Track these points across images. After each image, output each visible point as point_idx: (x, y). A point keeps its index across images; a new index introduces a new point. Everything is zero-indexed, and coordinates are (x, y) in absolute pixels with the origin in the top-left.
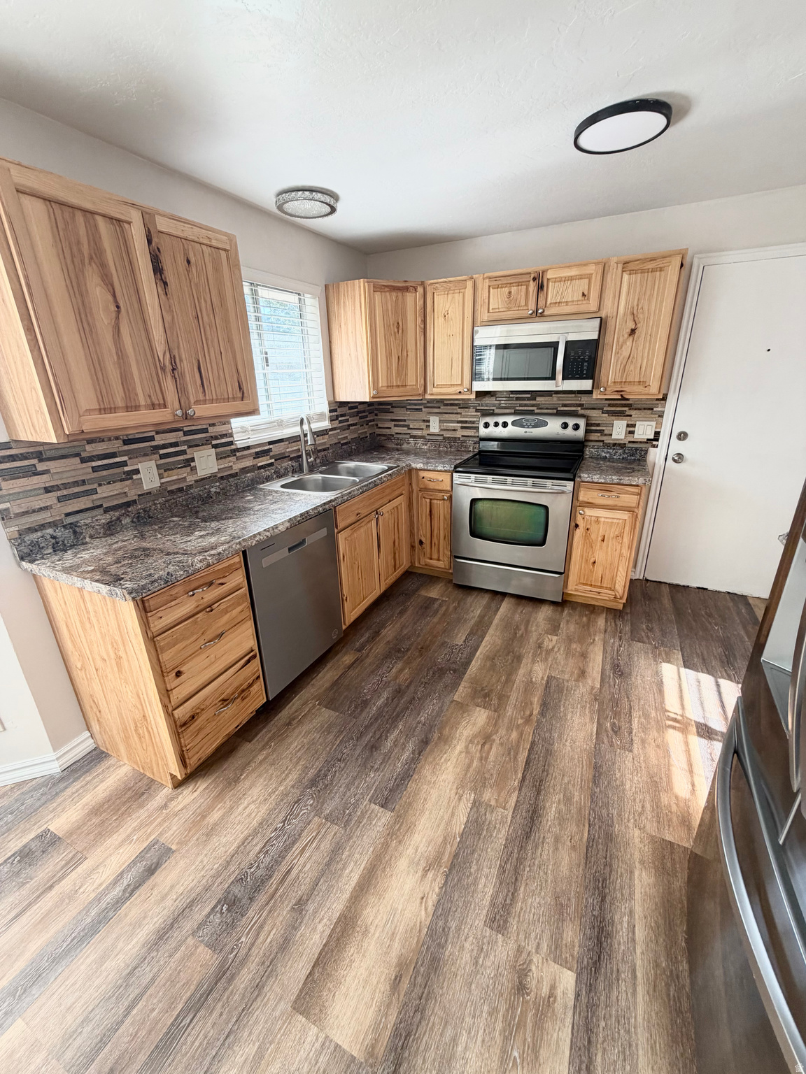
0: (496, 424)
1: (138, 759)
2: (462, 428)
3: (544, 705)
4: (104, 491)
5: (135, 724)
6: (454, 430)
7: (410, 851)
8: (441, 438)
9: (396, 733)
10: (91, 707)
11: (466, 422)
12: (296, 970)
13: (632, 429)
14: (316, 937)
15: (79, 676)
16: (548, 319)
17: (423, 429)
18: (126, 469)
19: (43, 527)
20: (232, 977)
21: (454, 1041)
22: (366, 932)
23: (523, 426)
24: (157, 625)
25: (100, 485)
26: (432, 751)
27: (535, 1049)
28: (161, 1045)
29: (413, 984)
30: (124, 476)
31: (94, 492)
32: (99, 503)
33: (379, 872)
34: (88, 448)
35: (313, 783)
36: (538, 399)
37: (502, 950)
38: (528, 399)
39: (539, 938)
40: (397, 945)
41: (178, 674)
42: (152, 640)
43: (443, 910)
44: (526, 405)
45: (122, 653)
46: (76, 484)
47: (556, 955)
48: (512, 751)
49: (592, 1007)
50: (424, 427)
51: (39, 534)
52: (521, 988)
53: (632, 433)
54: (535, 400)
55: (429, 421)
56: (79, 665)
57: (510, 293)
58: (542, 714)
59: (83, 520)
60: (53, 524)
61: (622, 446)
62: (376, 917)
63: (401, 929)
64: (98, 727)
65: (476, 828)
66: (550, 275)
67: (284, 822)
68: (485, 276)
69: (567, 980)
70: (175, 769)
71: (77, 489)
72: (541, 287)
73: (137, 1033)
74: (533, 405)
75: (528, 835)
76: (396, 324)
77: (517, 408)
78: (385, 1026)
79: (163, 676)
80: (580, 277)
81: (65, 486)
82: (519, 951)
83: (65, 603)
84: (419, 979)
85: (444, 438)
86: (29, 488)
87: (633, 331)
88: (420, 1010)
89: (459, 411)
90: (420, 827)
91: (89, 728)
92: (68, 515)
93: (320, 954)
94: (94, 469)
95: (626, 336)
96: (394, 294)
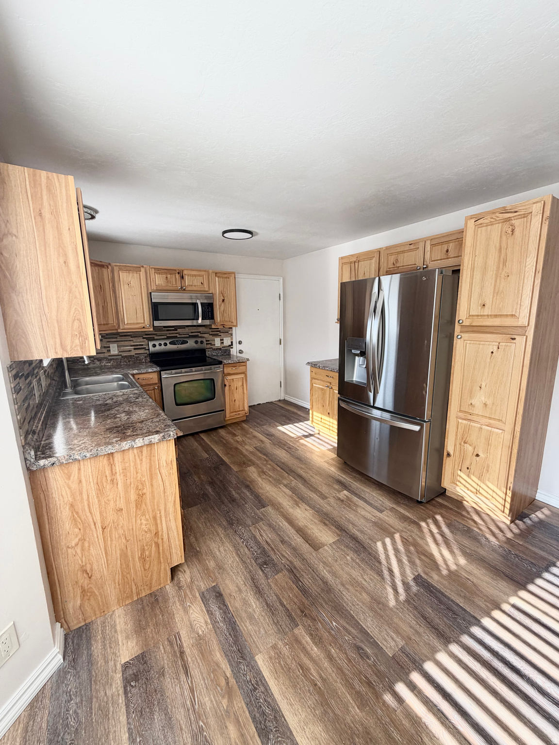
0: (160, 345)
2: (135, 349)
3: (264, 454)
6: (129, 351)
7: (288, 507)
8: (120, 357)
9: (234, 492)
11: (137, 345)
12: (305, 548)
13: (222, 341)
14: (298, 540)
16: (187, 292)
17: (104, 353)
20: (295, 568)
21: (346, 518)
22: (306, 526)
23: (176, 344)
26: (254, 487)
27: (355, 504)
28: (304, 593)
29: (328, 521)
33: (289, 517)
35: (231, 524)
36: (178, 330)
37: (332, 500)
38: (173, 330)
39: (333, 492)
40: (316, 521)
43: (313, 507)
44: (172, 334)
45: (146, 489)
47: (339, 492)
48: (274, 469)
49: (353, 492)
50: (106, 351)
52: (342, 501)
53: (223, 343)
54: (177, 330)
55: (109, 347)
57: (167, 277)
58: (267, 456)
61: (220, 349)
62: (303, 522)
63: (311, 518)
65: (293, 490)
66: (185, 272)
67: (241, 538)
68: (151, 267)
69: (345, 492)
70: (180, 558)
72: (182, 277)
73: (294, 602)
74: (176, 333)
75: (305, 481)
76: (99, 286)
77: (168, 335)
78: (335, 530)
80: (199, 276)
82: (334, 497)
84: (328, 519)
85: (122, 357)
87: (223, 300)
88: (335, 521)
89: (131, 339)
90: (281, 501)
93: (305, 540)
95: (221, 302)
96: (96, 268)
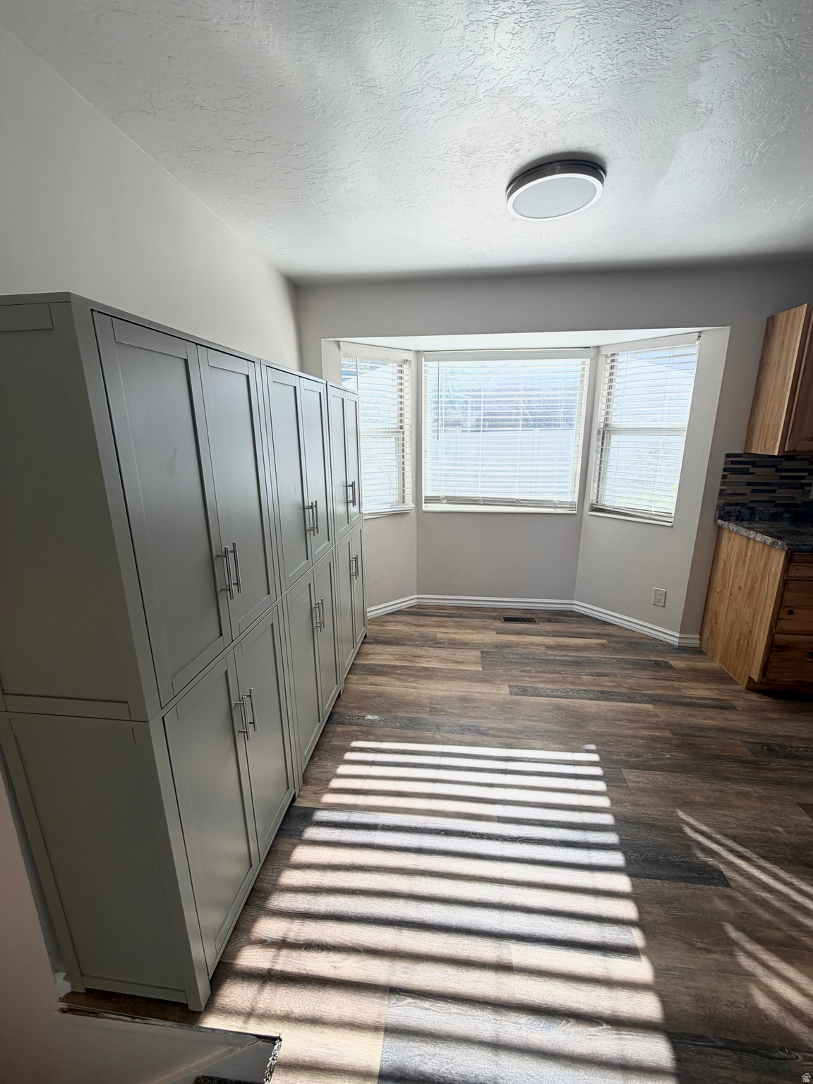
1: (728, 661)
4: (781, 493)
5: (741, 636)
10: (711, 620)
15: (715, 597)
18: (803, 481)
19: (736, 504)
24: (793, 573)
25: (780, 488)
30: (799, 486)
31: (774, 491)
32: (773, 499)
34: (784, 463)
41: (791, 613)
42: (785, 583)
45: (757, 586)
46: (766, 484)
51: (733, 508)
56: (718, 590)
59: (759, 507)
60: (742, 505)
64: (708, 634)
70: (755, 674)
71: (767, 487)
79: (780, 608)
81: (760, 484)
83: (732, 549)
86: (740, 481)
91: (701, 633)
92: (752, 501)
94: (782, 477)
